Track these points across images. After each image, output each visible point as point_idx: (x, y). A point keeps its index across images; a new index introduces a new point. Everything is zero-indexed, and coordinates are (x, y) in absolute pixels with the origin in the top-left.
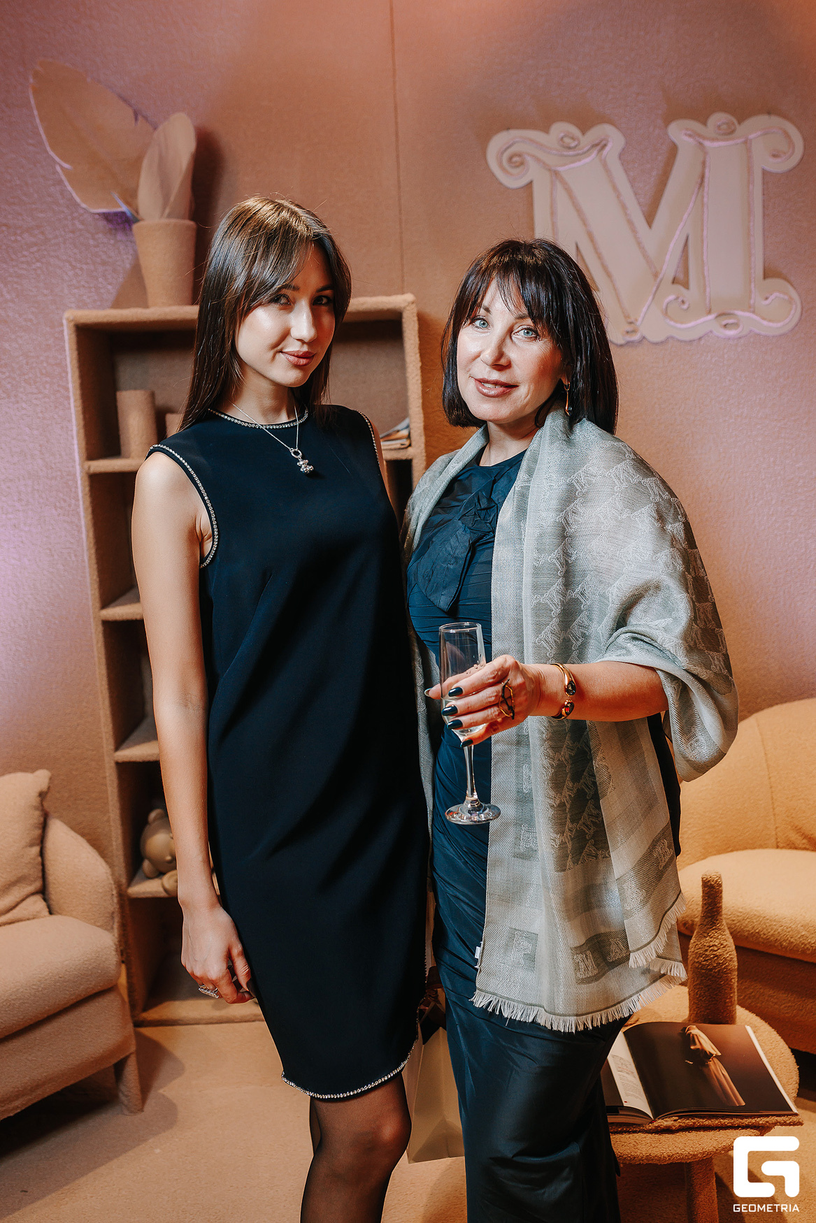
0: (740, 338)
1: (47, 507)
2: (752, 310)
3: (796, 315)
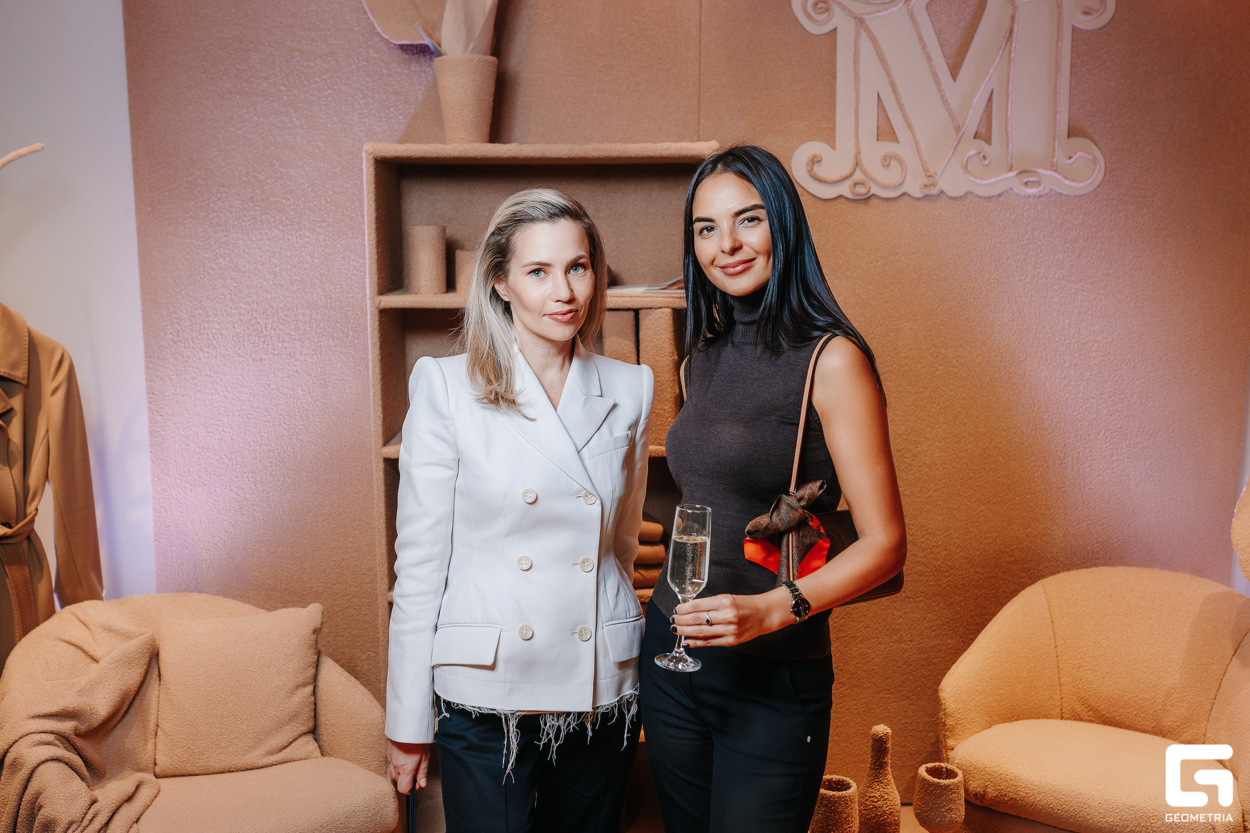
0: (1040, 196)
1: (324, 338)
2: (1055, 168)
3: (1098, 175)
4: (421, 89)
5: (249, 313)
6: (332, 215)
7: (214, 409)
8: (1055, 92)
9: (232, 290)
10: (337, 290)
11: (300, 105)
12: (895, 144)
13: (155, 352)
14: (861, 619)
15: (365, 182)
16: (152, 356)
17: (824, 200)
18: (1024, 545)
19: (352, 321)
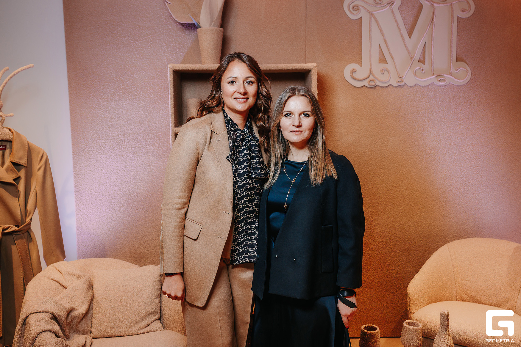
0: (445, 86)
1: (149, 146)
2: (451, 74)
3: (469, 77)
4: (190, 42)
5: (117, 135)
6: (153, 94)
7: (102, 176)
8: (451, 43)
9: (110, 126)
10: (155, 126)
11: (139, 48)
12: (386, 65)
13: (77, 152)
14: (374, 261)
15: (169, 80)
16: (76, 154)
17: (357, 87)
18: (440, 229)
19: (161, 139)
